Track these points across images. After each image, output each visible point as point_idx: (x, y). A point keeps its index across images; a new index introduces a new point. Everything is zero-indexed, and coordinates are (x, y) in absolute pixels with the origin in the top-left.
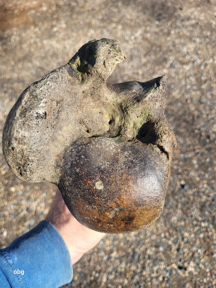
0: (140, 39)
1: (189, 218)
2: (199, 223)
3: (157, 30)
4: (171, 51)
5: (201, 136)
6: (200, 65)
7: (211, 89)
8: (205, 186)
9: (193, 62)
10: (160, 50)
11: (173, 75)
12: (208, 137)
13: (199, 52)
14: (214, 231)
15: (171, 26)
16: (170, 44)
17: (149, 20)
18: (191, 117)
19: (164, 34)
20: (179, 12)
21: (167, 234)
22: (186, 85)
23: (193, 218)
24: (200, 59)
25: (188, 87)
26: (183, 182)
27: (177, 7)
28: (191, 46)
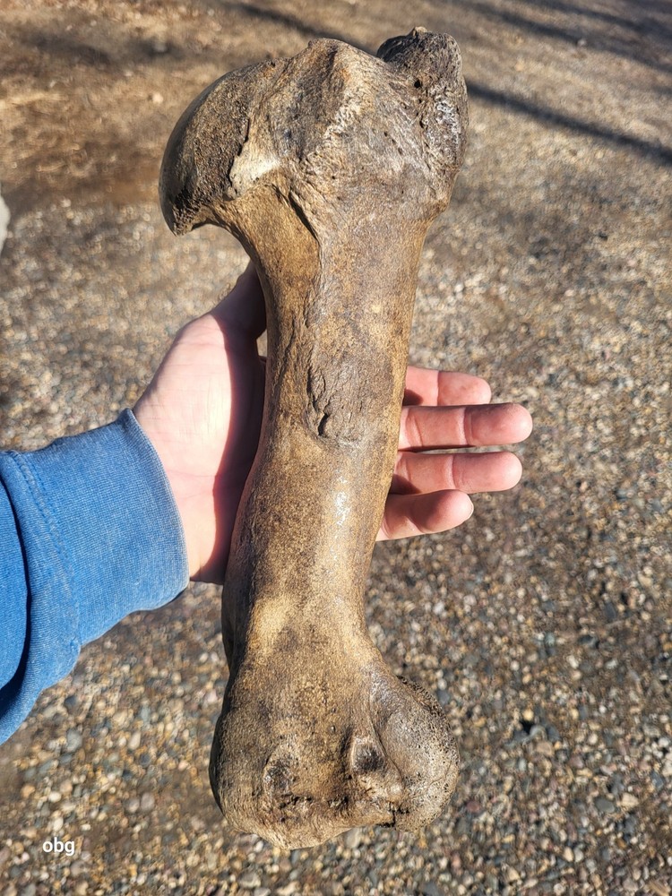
0: (477, 296)
1: (533, 827)
2: (557, 849)
3: (528, 279)
4: (557, 341)
5: (603, 590)
6: (633, 394)
7: (652, 464)
8: (594, 739)
9: (615, 383)
10: (528, 334)
11: (552, 406)
12: (624, 599)
13: (636, 359)
14: (597, 881)
15: (569, 275)
16: (558, 321)
17: (510, 250)
18: (584, 534)
19: (546, 294)
20: (596, 243)
21: (457, 863)
22: (583, 440)
23: (543, 829)
24: (635, 377)
25: (589, 447)
26: (529, 715)
27: (594, 229)
28: (617, 339)
